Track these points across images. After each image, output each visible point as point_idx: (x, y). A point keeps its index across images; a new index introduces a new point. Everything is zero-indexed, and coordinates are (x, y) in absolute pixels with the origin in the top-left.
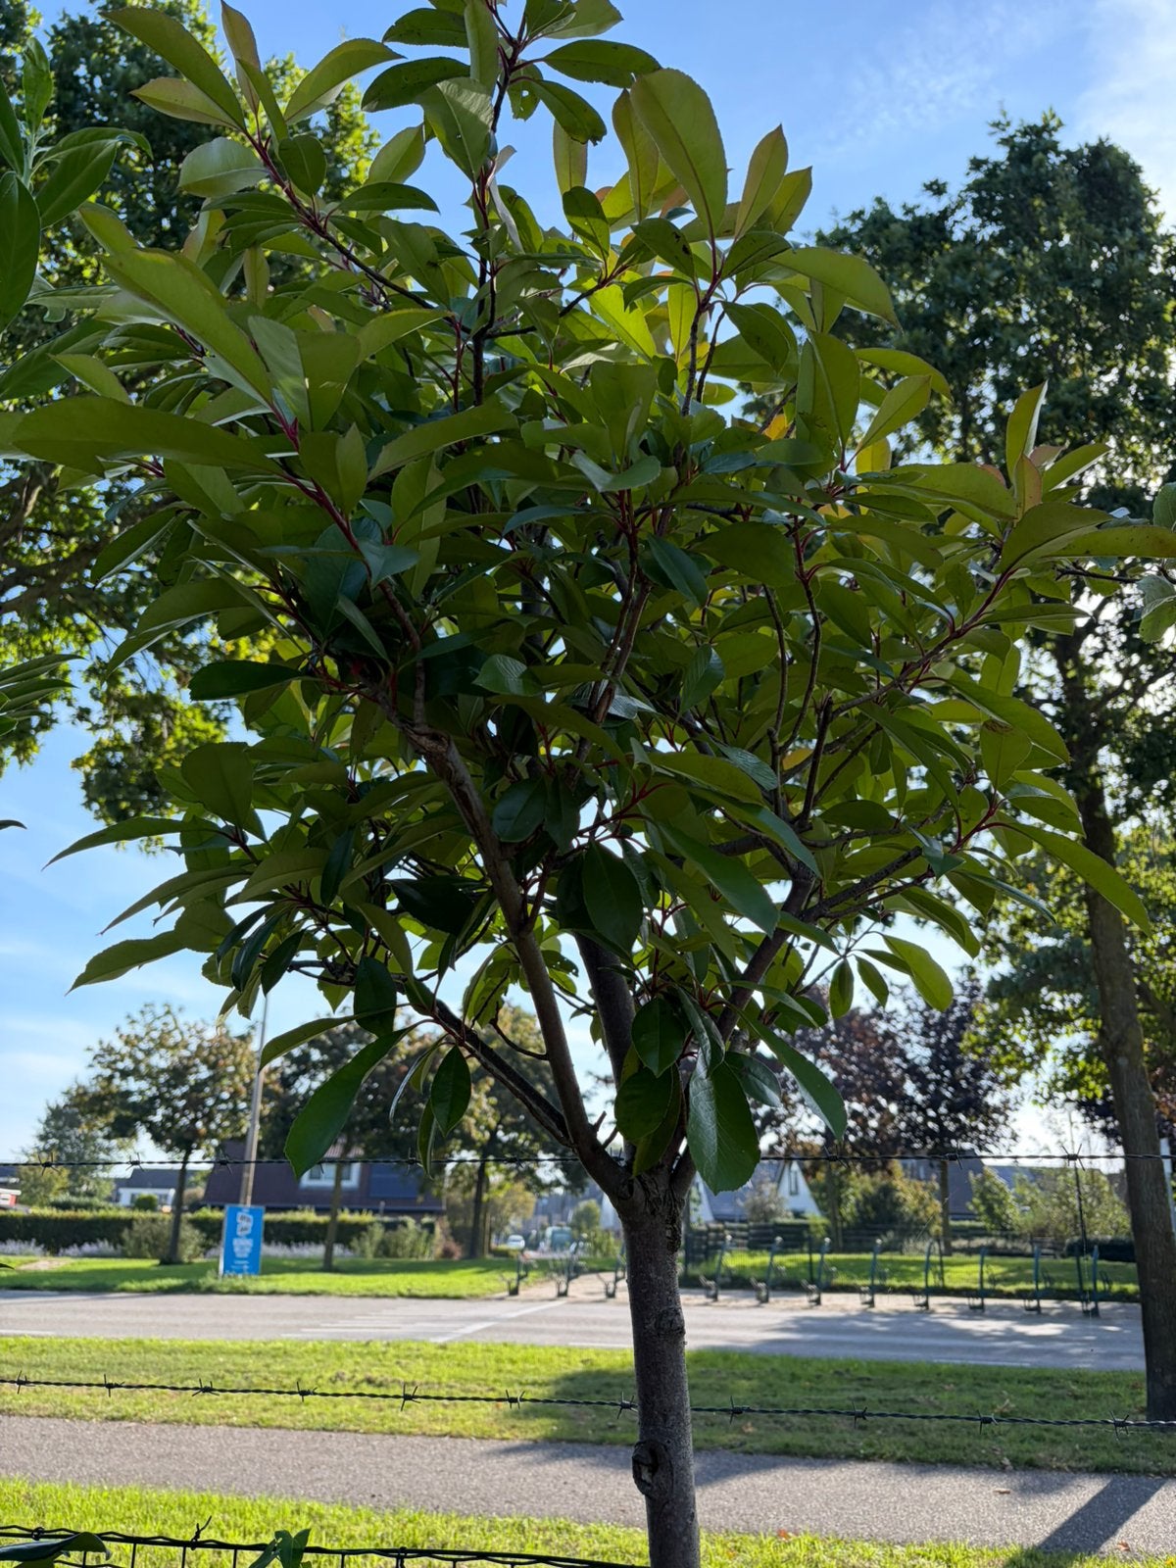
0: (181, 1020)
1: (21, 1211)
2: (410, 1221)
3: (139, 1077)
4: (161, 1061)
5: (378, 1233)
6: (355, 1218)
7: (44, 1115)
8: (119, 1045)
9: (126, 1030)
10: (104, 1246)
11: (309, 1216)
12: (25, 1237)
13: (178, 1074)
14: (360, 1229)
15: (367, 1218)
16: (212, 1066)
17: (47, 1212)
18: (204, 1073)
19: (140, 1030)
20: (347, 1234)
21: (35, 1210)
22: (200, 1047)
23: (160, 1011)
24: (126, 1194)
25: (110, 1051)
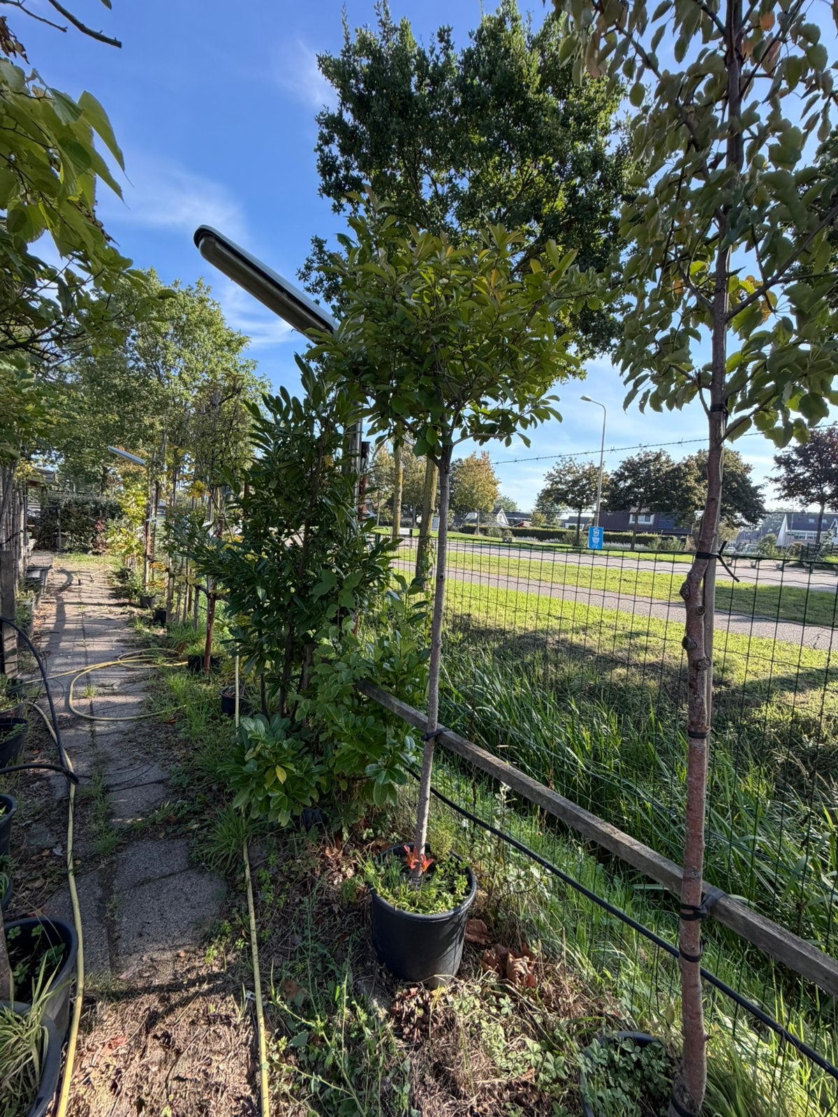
0: (576, 462)
1: (531, 528)
2: (675, 538)
3: (562, 484)
4: (569, 478)
5: (659, 541)
6: (651, 535)
7: (537, 498)
8: (554, 473)
9: (556, 467)
10: (557, 540)
11: (631, 534)
12: (533, 536)
13: (575, 482)
14: (651, 539)
15: (655, 535)
16: (588, 479)
17: (539, 528)
18: (585, 481)
19: (561, 467)
20: (645, 541)
21: (535, 528)
22: (584, 473)
23: (568, 460)
24: (567, 525)
25: (551, 475)
